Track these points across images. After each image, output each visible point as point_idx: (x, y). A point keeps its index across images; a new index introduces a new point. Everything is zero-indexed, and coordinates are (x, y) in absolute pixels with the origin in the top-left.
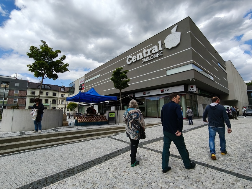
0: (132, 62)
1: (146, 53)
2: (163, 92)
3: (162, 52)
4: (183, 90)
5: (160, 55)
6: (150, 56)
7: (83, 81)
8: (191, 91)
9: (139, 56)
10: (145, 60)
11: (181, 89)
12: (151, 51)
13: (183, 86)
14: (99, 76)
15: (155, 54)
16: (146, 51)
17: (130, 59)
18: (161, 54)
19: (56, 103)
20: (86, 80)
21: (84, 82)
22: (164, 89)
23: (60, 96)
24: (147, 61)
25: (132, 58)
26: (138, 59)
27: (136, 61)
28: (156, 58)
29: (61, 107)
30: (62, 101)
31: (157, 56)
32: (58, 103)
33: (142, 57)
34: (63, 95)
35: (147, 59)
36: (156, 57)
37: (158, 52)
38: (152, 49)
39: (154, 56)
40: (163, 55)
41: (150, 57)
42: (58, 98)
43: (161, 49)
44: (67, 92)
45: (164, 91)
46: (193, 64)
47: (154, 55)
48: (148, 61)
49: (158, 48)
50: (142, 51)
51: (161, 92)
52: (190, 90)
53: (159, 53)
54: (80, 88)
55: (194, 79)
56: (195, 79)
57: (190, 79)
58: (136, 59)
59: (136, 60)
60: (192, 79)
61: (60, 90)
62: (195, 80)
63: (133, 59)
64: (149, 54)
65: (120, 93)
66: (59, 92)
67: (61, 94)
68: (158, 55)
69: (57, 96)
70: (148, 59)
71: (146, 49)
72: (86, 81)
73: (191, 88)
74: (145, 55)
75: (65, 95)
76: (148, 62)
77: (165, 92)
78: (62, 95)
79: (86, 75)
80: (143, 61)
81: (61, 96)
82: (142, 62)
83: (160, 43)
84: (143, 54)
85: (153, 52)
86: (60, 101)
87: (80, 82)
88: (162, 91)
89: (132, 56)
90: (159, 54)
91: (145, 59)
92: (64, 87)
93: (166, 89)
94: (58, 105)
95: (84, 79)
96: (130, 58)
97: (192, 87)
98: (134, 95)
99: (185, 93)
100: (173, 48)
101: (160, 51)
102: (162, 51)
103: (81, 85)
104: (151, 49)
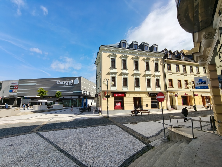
1: (67, 82)
6: (68, 84)
9: (63, 82)
11: (77, 97)
12: (69, 82)
14: (35, 84)
15: (70, 84)
17: (58, 82)
20: (20, 83)
21: (17, 84)
22: (72, 97)
26: (63, 83)
28: (70, 86)
31: (70, 85)
33: (64, 83)
39: (69, 85)
50: (65, 81)
52: (80, 98)
54: (11, 87)
55: (81, 95)
63: (60, 83)
64: (68, 83)
71: (67, 81)
74: (66, 83)
76: (67, 86)
80: (65, 85)
83: (72, 81)
85: (69, 83)
87: (12, 84)
88: (71, 97)
95: (17, 82)
101: (72, 84)
103: (13, 86)
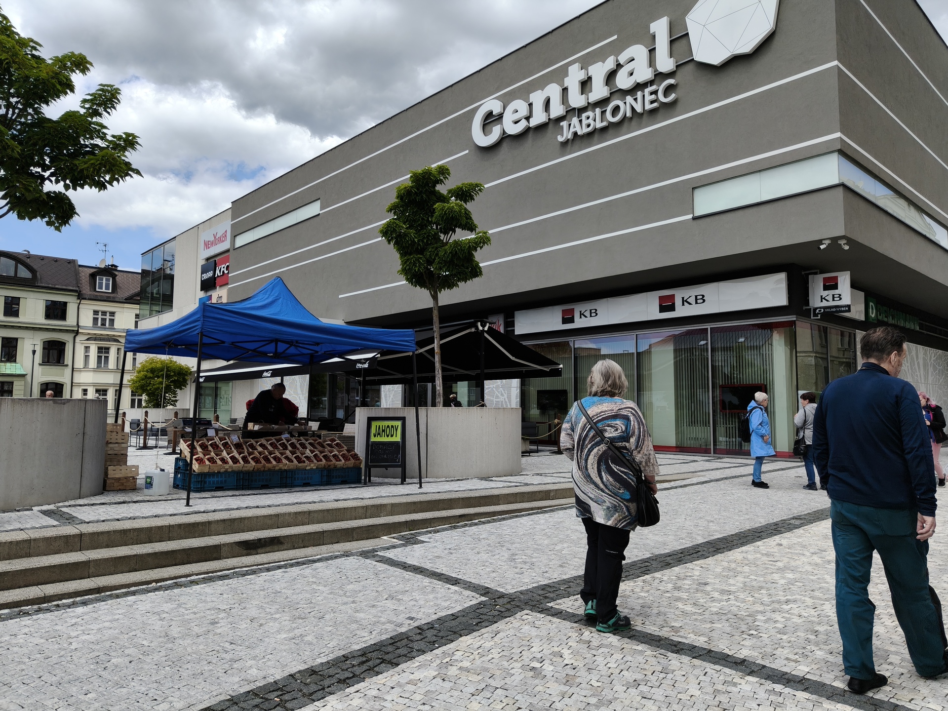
0: (505, 137)
1: (586, 85)
2: (672, 308)
3: (671, 81)
4: (782, 300)
5: (662, 99)
7: (221, 240)
8: (825, 304)
10: (576, 126)
11: (771, 290)
12: (611, 76)
13: (782, 276)
14: (314, 209)
15: (633, 92)
16: (582, 76)
17: (491, 119)
18: (666, 93)
19: (68, 359)
20: (237, 231)
21: (226, 245)
22: (679, 294)
23: (86, 320)
24: (586, 130)
25: (500, 116)
26: (539, 118)
27: (528, 130)
29: (94, 385)
30: (103, 351)
31: (643, 102)
32: (79, 363)
33: (557, 110)
34: (108, 317)
35: (590, 121)
36: (639, 109)
37: (651, 83)
38: (619, 66)
39: (626, 106)
40: (674, 103)
41: (603, 113)
42: (77, 333)
43: (665, 63)
44: (130, 300)
45: (678, 302)
46: (844, 153)
47: (629, 99)
48: (595, 130)
49: (652, 62)
50: (560, 75)
51: (662, 309)
52: (821, 298)
53: (654, 88)
54: (205, 276)
55: (842, 242)
56: (850, 241)
57: (820, 242)
58: (528, 118)
59: (523, 125)
60: (835, 240)
61: (86, 290)
62: (847, 248)
63: (508, 118)
65: (435, 314)
66: (80, 297)
67: (96, 312)
68: (648, 98)
69: (71, 320)
70: (594, 120)
71: (585, 63)
72: (241, 241)
73: (826, 288)
74: (577, 100)
75: (117, 318)
76: (592, 136)
77: (681, 311)
78: (100, 316)
79: (238, 205)
80: (567, 135)
81: (95, 320)
82: (561, 139)
83: (660, 28)
84: (565, 90)
85: (623, 81)
86: (87, 348)
87: (207, 245)
88: (667, 305)
89: (506, 101)
90: (655, 92)
91: (575, 120)
92: (110, 271)
93: (690, 292)
94: (80, 370)
95: (226, 226)
96: (490, 114)
97: (831, 285)
98: (510, 324)
99: (792, 318)
100: (736, 60)
101: (660, 76)
102: (671, 75)
103: (211, 263)
104: (610, 64)
